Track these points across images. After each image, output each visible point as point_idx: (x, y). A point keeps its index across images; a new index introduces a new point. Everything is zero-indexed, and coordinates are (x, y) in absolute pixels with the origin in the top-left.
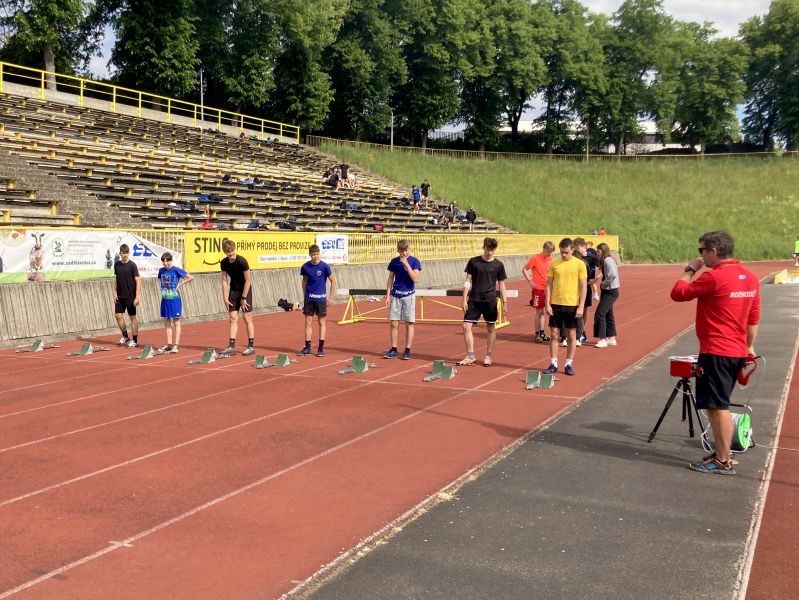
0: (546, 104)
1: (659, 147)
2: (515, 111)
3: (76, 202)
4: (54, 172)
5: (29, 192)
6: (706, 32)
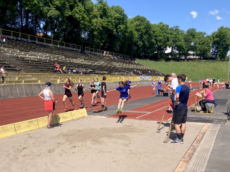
6: (204, 34)
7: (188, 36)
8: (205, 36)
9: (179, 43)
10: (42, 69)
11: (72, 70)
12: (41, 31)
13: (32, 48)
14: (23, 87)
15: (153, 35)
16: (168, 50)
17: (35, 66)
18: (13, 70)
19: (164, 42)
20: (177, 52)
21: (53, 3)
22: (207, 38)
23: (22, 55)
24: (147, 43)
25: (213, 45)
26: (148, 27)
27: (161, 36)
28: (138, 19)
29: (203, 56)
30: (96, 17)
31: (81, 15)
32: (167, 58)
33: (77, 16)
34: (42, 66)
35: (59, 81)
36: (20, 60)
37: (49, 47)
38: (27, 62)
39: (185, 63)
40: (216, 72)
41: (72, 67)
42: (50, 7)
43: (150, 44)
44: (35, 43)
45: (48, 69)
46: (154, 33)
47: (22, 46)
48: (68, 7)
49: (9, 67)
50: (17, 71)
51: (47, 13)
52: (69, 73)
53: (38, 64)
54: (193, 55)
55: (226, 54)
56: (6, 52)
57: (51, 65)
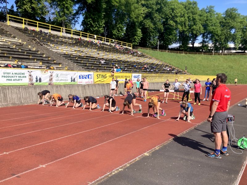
0: (202, 39)
1: (234, 51)
2: (193, 40)
3: (67, 63)
4: (62, 55)
5: (54, 60)
7: (225, 20)
15: (171, 14)
46: (173, 12)
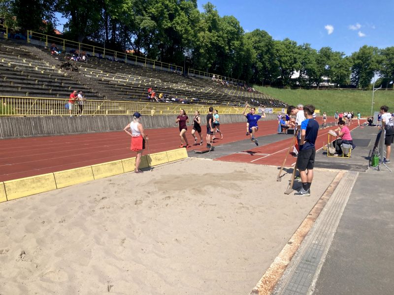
7: (321, 57)
8: (343, 57)
9: (309, 66)
10: (132, 96)
11: (170, 98)
12: (131, 46)
13: (120, 69)
14: (107, 119)
15: (276, 54)
16: (296, 75)
17: (122, 91)
18: (94, 96)
19: (290, 64)
20: (307, 77)
21: (148, 11)
22: (346, 60)
23: (107, 77)
24: (268, 65)
25: (353, 69)
26: (270, 44)
27: (287, 56)
28: (257, 33)
29: (341, 83)
30: (204, 30)
31: (184, 27)
32: (294, 84)
33: (178, 28)
34: (132, 92)
35: (153, 112)
36: (103, 84)
37: (141, 67)
38: (112, 86)
39: (317, 92)
40: (357, 104)
41: (171, 94)
42: (143, 15)
43: (273, 66)
44: (124, 62)
45: (139, 96)
46: (277, 52)
47: (106, 66)
48: (167, 16)
49: (89, 92)
50: (99, 98)
51: (139, 24)
52: (167, 101)
53: (127, 89)
54: (328, 81)
55: (370, 81)
56: (85, 73)
57: (144, 91)
